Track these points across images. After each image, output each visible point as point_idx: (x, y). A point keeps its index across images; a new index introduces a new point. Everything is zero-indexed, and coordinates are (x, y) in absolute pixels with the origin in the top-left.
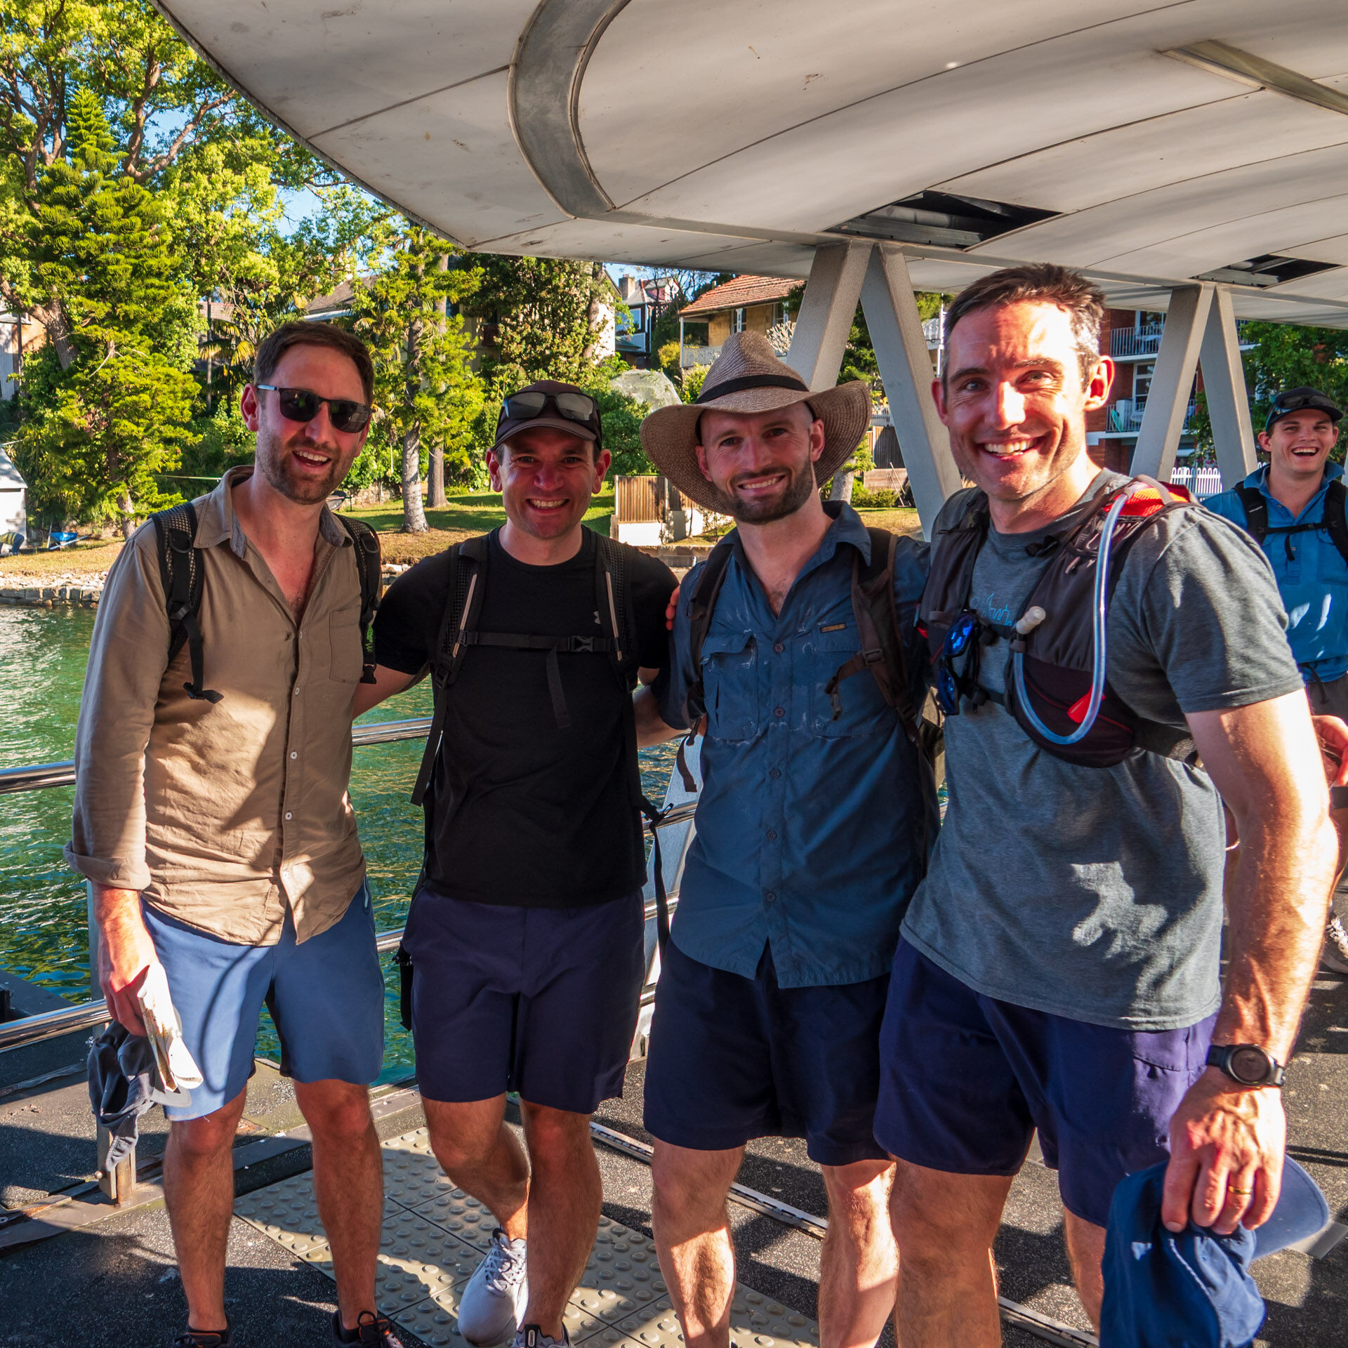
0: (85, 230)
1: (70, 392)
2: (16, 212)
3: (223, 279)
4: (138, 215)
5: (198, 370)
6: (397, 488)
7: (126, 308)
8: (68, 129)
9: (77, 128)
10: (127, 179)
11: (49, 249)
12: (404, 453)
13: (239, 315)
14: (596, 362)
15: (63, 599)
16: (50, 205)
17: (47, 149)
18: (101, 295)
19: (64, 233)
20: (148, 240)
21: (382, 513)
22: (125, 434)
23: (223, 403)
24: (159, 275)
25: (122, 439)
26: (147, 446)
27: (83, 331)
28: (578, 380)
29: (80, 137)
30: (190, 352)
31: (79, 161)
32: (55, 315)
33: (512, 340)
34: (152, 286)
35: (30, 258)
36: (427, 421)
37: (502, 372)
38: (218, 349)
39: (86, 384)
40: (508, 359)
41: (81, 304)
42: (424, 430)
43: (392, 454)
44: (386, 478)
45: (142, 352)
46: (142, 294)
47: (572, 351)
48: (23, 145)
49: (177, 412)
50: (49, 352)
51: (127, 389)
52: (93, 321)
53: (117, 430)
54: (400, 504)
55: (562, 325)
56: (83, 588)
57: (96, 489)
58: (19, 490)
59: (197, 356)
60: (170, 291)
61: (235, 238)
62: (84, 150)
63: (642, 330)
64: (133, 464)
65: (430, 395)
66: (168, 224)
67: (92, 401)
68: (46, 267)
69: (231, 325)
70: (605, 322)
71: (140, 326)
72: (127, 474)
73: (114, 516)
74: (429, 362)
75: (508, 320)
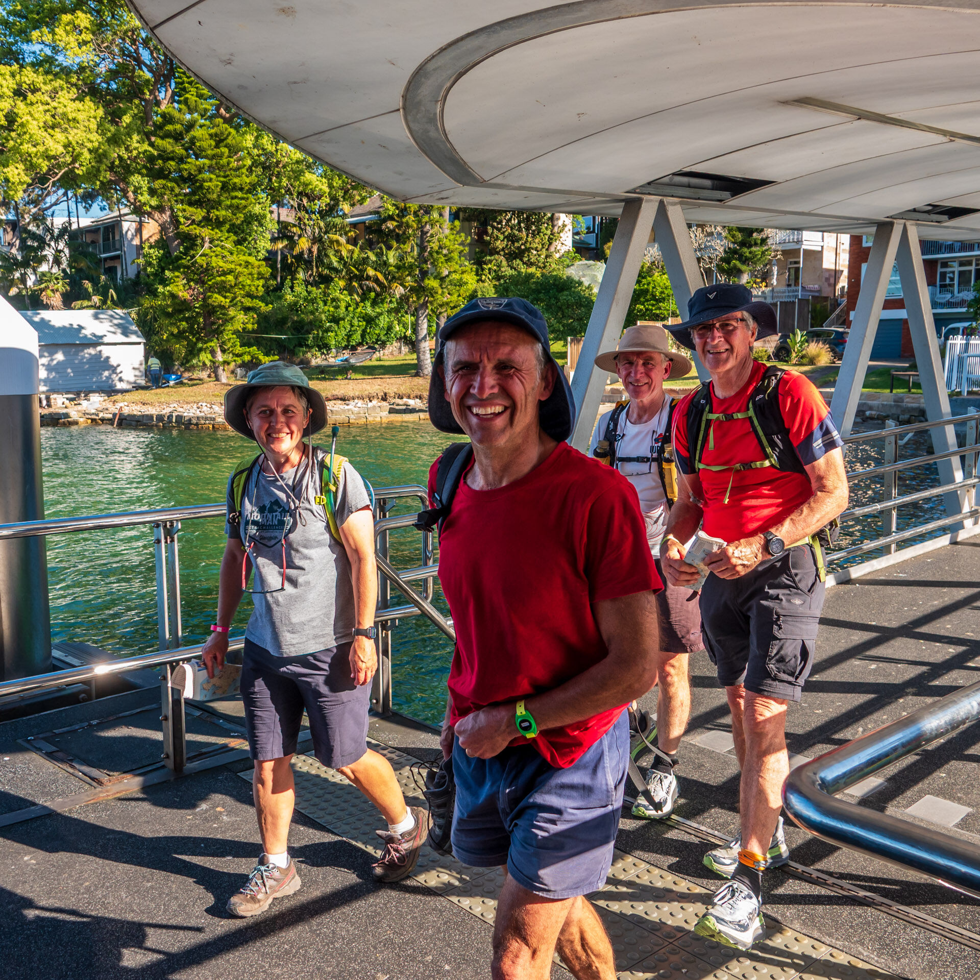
0: (188, 156)
1: (177, 274)
2: (138, 142)
3: (288, 191)
4: (226, 146)
5: (270, 258)
6: (413, 345)
7: (218, 213)
8: (176, 83)
9: (183, 83)
10: (219, 120)
11: (162, 170)
12: (417, 320)
13: (299, 218)
14: (558, 255)
15: (171, 422)
16: (162, 138)
17: (162, 96)
18: (198, 204)
19: (172, 159)
20: (234, 165)
21: (402, 362)
22: (216, 304)
23: (288, 282)
24: (241, 189)
25: (214, 307)
26: (232, 312)
27: (186, 229)
28: (545, 267)
29: (184, 89)
30: (264, 244)
31: (183, 107)
32: (166, 217)
33: (497, 239)
34: (236, 197)
35: (147, 176)
36: (433, 297)
37: (490, 261)
38: (286, 242)
39: (188, 267)
40: (494, 252)
41: (184, 210)
42: (431, 303)
43: (409, 319)
44: (405, 337)
45: (229, 245)
46: (228, 203)
47: (540, 246)
48: (144, 94)
49: (253, 289)
50: (162, 244)
51: (218, 271)
52: (193, 222)
53: (210, 301)
54: (415, 356)
55: (534, 228)
56: (185, 414)
57: (195, 344)
58: (139, 343)
59: (270, 248)
60: (249, 201)
61: (298, 162)
62: (187, 98)
63: (593, 231)
64: (222, 325)
65: (435, 278)
66: (249, 153)
67: (192, 280)
68: (159, 183)
69: (295, 226)
70: (564, 226)
71: (227, 226)
72: (218, 332)
73: (208, 363)
74: (435, 255)
75: (495, 224)
